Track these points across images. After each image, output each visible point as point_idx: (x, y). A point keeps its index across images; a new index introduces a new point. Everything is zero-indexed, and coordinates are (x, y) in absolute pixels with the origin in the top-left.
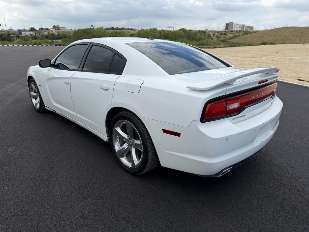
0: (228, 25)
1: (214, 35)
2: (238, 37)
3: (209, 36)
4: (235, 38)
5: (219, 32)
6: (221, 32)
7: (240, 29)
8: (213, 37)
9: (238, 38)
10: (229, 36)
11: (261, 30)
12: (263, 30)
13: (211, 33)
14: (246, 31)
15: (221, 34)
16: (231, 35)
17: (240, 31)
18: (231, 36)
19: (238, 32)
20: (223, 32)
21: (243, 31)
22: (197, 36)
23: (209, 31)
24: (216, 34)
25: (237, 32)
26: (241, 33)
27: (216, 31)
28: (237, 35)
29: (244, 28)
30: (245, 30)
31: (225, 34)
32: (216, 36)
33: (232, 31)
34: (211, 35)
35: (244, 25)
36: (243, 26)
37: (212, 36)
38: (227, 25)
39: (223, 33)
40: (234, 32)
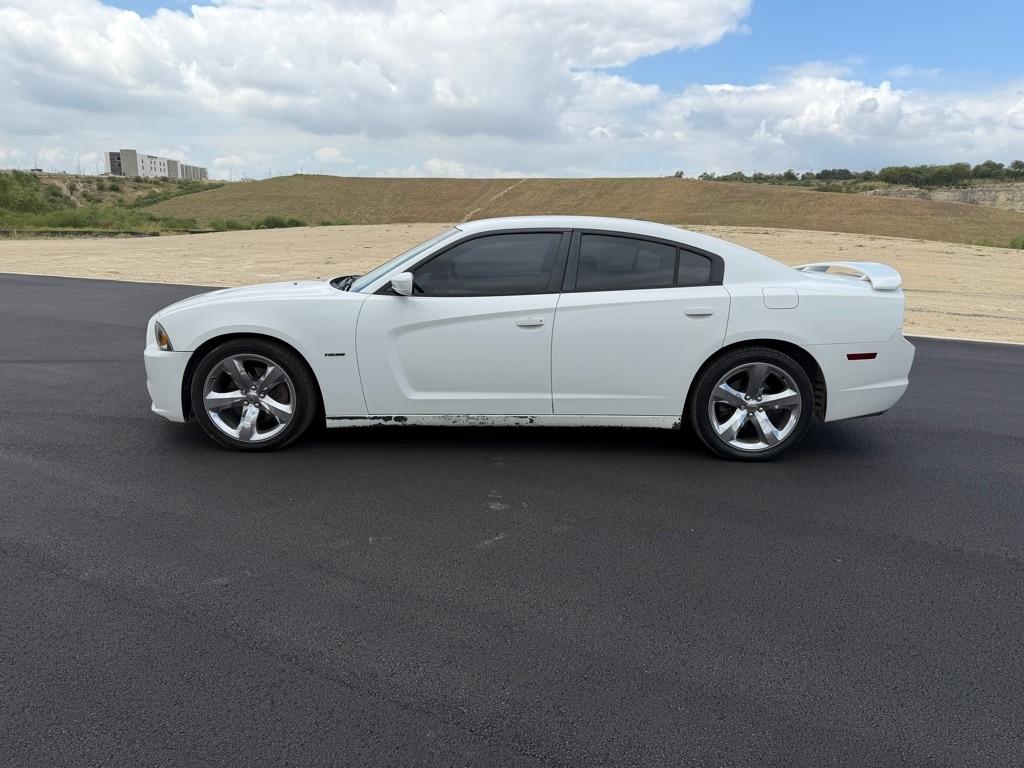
0: (119, 159)
1: (72, 189)
2: (165, 199)
3: (54, 194)
4: (155, 202)
5: (89, 180)
6: (99, 180)
7: (162, 173)
8: (72, 198)
9: (165, 202)
10: (131, 194)
11: (233, 180)
12: (238, 180)
13: (57, 183)
14: (187, 183)
15: (101, 188)
16: (140, 193)
17: (165, 179)
18: (140, 196)
19: (162, 182)
20: (105, 182)
21: (179, 182)
22: (11, 192)
23: (50, 176)
24: (80, 186)
25: (156, 183)
26: (174, 189)
27: (77, 177)
28: (159, 195)
29: (176, 171)
30: (180, 176)
31: (115, 189)
32: (84, 195)
33: (138, 180)
34: (59, 189)
35: (175, 163)
36: (172, 164)
37: (66, 192)
38: (115, 159)
39: (108, 184)
40: (146, 182)
